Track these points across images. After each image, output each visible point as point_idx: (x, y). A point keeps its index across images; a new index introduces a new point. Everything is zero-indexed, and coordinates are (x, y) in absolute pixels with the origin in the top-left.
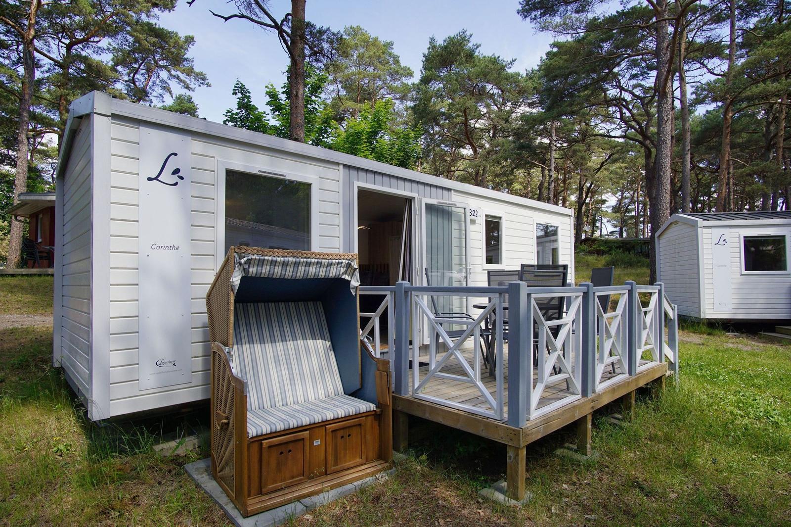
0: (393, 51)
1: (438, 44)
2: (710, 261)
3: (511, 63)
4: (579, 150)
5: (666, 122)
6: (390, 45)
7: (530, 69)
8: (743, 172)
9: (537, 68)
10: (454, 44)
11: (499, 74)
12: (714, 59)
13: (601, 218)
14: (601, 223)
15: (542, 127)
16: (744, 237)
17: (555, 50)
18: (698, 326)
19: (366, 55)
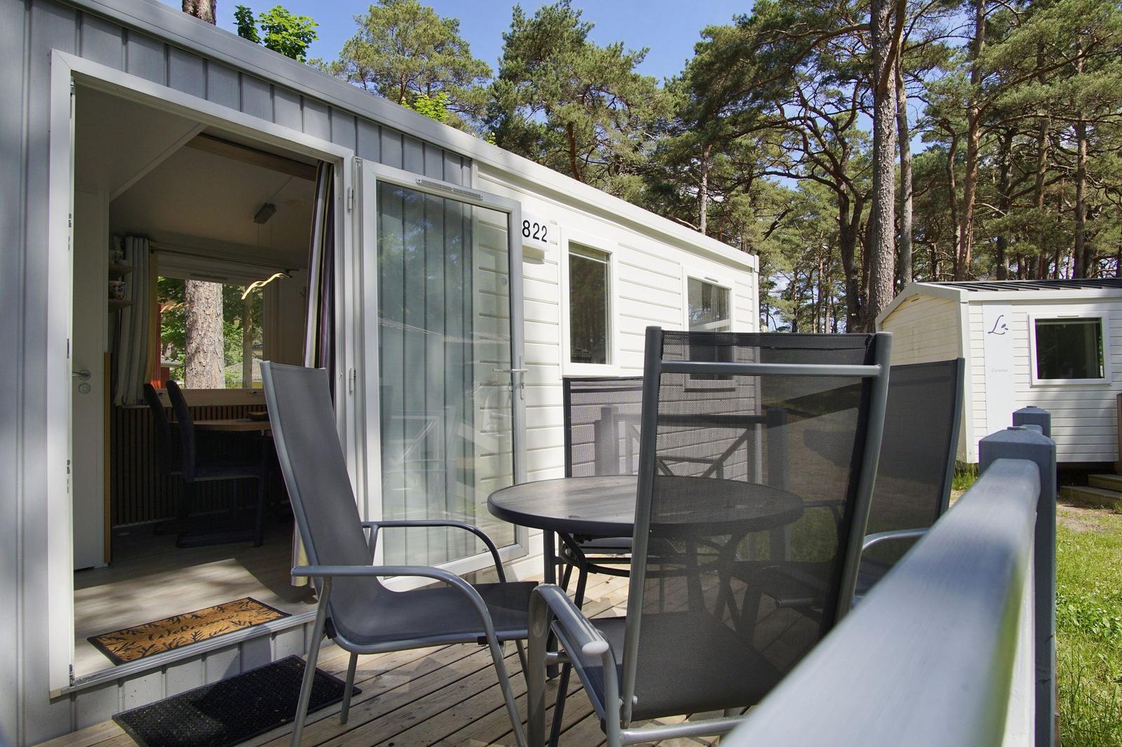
0: (458, 35)
1: (526, 19)
2: (981, 362)
3: (642, 56)
4: (742, 202)
5: (888, 137)
6: (454, 25)
7: (670, 78)
8: (999, 223)
9: (680, 76)
10: (552, 21)
11: (623, 72)
12: (934, 69)
13: (767, 307)
14: (768, 314)
15: (686, 168)
16: (1037, 321)
17: (709, 40)
18: (962, 476)
19: (412, 33)
